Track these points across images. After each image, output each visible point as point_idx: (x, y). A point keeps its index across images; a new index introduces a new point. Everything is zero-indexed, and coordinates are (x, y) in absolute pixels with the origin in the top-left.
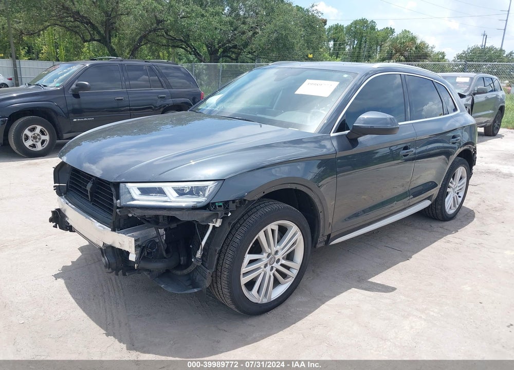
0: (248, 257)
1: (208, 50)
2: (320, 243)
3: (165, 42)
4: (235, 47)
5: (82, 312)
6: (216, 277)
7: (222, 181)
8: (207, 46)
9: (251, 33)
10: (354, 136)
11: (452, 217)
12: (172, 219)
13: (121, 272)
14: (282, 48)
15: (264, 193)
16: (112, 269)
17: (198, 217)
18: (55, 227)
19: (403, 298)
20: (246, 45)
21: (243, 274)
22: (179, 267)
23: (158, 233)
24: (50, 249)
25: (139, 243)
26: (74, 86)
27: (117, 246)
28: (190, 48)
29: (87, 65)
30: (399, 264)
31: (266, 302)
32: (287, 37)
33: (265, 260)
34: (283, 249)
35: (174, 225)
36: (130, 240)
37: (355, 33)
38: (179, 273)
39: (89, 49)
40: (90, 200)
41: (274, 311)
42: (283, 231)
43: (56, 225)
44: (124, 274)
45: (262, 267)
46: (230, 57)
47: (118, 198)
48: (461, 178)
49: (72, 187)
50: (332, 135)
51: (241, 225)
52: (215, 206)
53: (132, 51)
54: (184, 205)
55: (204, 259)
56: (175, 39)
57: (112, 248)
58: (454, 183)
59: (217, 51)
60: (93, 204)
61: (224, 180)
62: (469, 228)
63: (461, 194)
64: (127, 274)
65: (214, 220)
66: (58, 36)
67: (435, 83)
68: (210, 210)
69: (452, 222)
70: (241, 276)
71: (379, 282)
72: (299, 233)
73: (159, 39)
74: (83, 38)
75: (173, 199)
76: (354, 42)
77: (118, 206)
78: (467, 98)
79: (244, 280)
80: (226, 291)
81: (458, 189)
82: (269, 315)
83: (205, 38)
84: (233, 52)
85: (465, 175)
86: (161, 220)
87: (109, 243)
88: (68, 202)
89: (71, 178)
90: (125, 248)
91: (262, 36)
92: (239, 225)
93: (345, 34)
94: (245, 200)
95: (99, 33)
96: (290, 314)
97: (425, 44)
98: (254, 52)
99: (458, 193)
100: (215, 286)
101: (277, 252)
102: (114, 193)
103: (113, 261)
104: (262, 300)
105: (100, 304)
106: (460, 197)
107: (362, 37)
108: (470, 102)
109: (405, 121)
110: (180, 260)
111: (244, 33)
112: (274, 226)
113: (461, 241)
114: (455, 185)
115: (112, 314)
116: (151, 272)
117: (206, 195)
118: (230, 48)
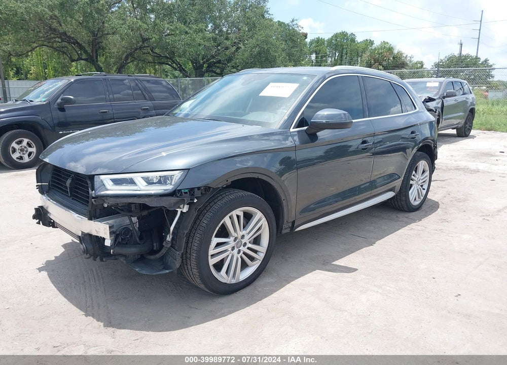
0: (215, 241)
1: (193, 66)
2: (285, 229)
3: (150, 59)
4: (219, 62)
5: (63, 298)
6: (186, 259)
7: (187, 170)
8: (192, 63)
9: (234, 49)
10: (313, 131)
11: (418, 208)
12: (144, 207)
13: (98, 257)
14: (265, 61)
15: (227, 181)
16: (90, 255)
17: (166, 203)
18: (39, 223)
19: (363, 276)
20: (229, 60)
21: (212, 255)
22: (153, 252)
23: (131, 220)
24: (35, 247)
25: (114, 229)
26: (59, 100)
27: (94, 233)
28: (176, 64)
29: (72, 80)
30: (363, 249)
31: (235, 282)
32: (269, 51)
33: (232, 244)
34: (249, 233)
35: (145, 213)
36: (105, 227)
37: (336, 45)
38: (152, 257)
39: (77, 68)
40: (69, 195)
41: (243, 291)
42: (248, 217)
43: (39, 222)
44: (102, 260)
45: (230, 249)
46: (215, 72)
47: (93, 189)
48: (424, 172)
49: (54, 186)
50: (292, 130)
51: (207, 211)
52: (181, 193)
53: (119, 69)
54: (153, 192)
55: (174, 242)
56: (161, 56)
57: (90, 235)
58: (417, 176)
59: (202, 66)
60: (73, 199)
61: (189, 169)
62: (433, 217)
63: (425, 187)
64: (104, 259)
65: (182, 206)
66: (46, 57)
67: (393, 85)
68: (178, 197)
69: (417, 212)
70: (209, 257)
71: (342, 265)
72: (264, 219)
73: (145, 56)
74: (71, 58)
75: (142, 188)
76: (336, 54)
77: (94, 196)
78: (437, 101)
79: (212, 261)
80: (195, 271)
81: (421, 181)
82: (238, 294)
83: (190, 54)
84: (218, 67)
85: (427, 168)
86: (133, 208)
87: (86, 232)
88: (49, 199)
89: (52, 177)
90: (101, 235)
91: (245, 51)
92: (206, 212)
93: (327, 47)
94: (210, 188)
95: (86, 52)
96: (258, 293)
97: (402, 54)
98: (238, 66)
99: (422, 186)
100: (186, 268)
101: (243, 237)
102: (90, 185)
103: (90, 247)
104: (231, 281)
105: (80, 291)
106: (424, 189)
107: (343, 49)
108: (440, 105)
109: (364, 118)
110: (153, 246)
111: (227, 48)
112: (239, 212)
113: (424, 228)
114: (417, 179)
115: (92, 299)
116: (126, 257)
117: (173, 183)
118: (215, 63)
